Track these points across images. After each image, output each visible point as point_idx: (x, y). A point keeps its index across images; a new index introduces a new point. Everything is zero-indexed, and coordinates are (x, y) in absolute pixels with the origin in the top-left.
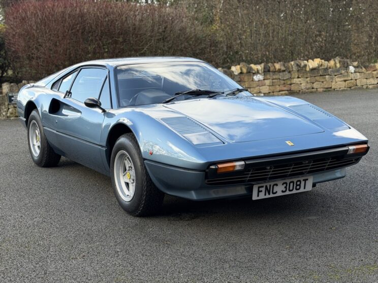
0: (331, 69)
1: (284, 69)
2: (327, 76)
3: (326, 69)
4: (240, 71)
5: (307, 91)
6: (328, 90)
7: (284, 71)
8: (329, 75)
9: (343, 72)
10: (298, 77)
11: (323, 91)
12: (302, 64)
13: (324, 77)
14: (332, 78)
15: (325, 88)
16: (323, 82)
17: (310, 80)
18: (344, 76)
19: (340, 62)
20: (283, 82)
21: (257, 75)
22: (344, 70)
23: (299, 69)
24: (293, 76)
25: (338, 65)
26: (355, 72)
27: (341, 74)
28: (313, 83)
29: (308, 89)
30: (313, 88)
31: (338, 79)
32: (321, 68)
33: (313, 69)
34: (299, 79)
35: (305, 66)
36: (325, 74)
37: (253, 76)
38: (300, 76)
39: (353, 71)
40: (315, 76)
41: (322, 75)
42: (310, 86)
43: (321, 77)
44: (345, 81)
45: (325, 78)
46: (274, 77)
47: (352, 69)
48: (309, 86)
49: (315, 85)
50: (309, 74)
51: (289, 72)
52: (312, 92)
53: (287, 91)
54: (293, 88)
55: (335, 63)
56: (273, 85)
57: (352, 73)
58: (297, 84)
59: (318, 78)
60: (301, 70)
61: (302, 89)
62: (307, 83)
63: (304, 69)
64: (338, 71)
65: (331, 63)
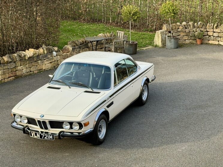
0: (41, 56)
1: (11, 61)
2: (39, 61)
3: (38, 56)
6: (41, 71)
7: (10, 62)
8: (40, 60)
9: (49, 56)
10: (21, 65)
11: (38, 72)
12: (23, 55)
14: (43, 62)
15: (38, 70)
16: (37, 66)
17: (29, 66)
18: (50, 59)
19: (47, 49)
20: (10, 70)
23: (21, 59)
24: (17, 65)
25: (46, 52)
26: (57, 55)
27: (48, 58)
28: (30, 68)
29: (27, 73)
30: (31, 71)
31: (46, 63)
32: (35, 56)
33: (30, 58)
34: (22, 66)
35: (25, 56)
38: (22, 64)
39: (55, 55)
40: (31, 63)
41: (36, 61)
44: (51, 63)
45: (38, 63)
46: (5, 68)
47: (55, 53)
48: (28, 70)
49: (32, 69)
50: (27, 62)
51: (15, 62)
52: (30, 75)
53: (14, 76)
54: (18, 73)
55: (44, 50)
56: (4, 74)
57: (55, 56)
58: (20, 70)
59: (33, 64)
60: (22, 59)
61: (24, 73)
62: (27, 68)
63: (24, 58)
64: (46, 56)
65: (41, 50)
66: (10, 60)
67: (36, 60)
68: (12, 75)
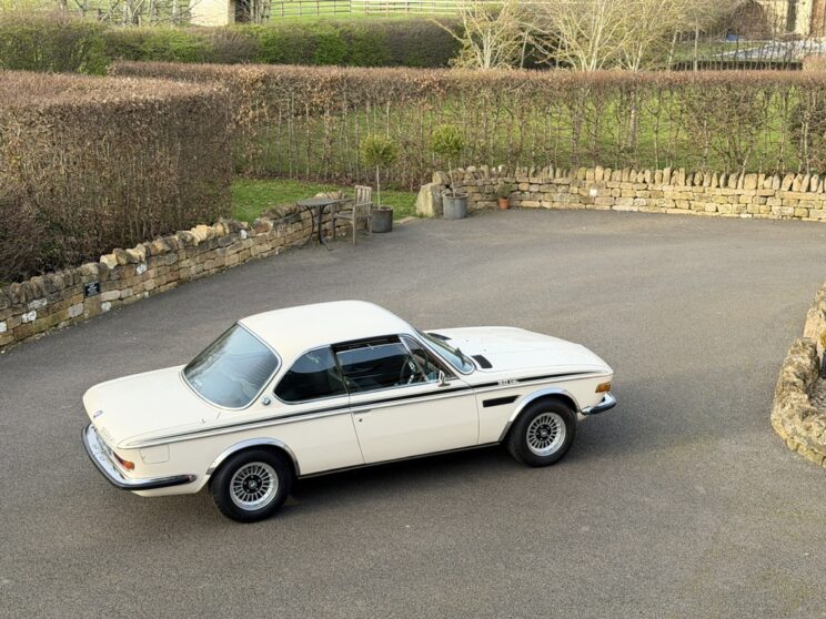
0: (220, 238)
1: (169, 249)
2: (218, 249)
3: (215, 239)
4: (116, 264)
5: (198, 275)
6: (222, 269)
7: (168, 252)
8: (219, 247)
9: (234, 239)
10: (187, 258)
11: (217, 272)
12: (189, 238)
13: (215, 251)
14: (224, 252)
15: (218, 267)
16: (214, 259)
17: (200, 259)
18: (237, 246)
19: (229, 225)
20: (169, 268)
21: (140, 266)
22: (235, 237)
23: (186, 245)
24: (180, 259)
25: (227, 231)
26: (248, 237)
27: (233, 244)
28: (203, 263)
29: (199, 273)
30: (204, 270)
31: (230, 252)
32: (209, 239)
33: (201, 243)
34: (188, 260)
35: (193, 239)
36: (216, 247)
37: (136, 267)
38: (189, 256)
39: (245, 237)
40: (204, 253)
43: (212, 252)
44: (238, 252)
45: (216, 253)
46: (159, 264)
47: (244, 233)
48: (200, 268)
49: (206, 266)
50: (198, 251)
51: (176, 252)
52: (204, 277)
53: (176, 280)
54: (183, 274)
55: (224, 229)
56: (159, 275)
57: (244, 240)
58: (186, 267)
59: (208, 254)
60: (188, 245)
61: (192, 275)
62: (197, 264)
63: (191, 244)
64: (229, 240)
65: (219, 229)
66: (167, 248)
67: (212, 248)
68: (173, 278)
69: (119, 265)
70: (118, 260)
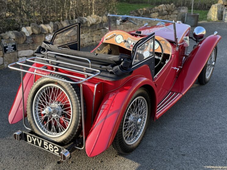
0: (104, 24)
3: (101, 24)
5: (89, 44)
8: (103, 28)
9: (113, 25)
12: (84, 21)
13: (101, 30)
16: (99, 35)
17: (91, 34)
21: (48, 35)
22: (113, 23)
23: (82, 25)
28: (93, 37)
29: (89, 43)
30: (93, 41)
32: (97, 23)
33: (92, 25)
34: (83, 35)
35: (87, 22)
36: (101, 28)
37: (45, 36)
38: (83, 32)
39: (119, 24)
40: (94, 31)
42: (91, 40)
43: (98, 31)
45: (101, 32)
46: (64, 35)
49: (94, 39)
50: (89, 30)
52: (92, 45)
55: (107, 18)
59: (96, 32)
61: (85, 43)
62: (89, 37)
63: (85, 25)
65: (104, 17)
67: (99, 29)
69: (33, 34)
70: (32, 31)
